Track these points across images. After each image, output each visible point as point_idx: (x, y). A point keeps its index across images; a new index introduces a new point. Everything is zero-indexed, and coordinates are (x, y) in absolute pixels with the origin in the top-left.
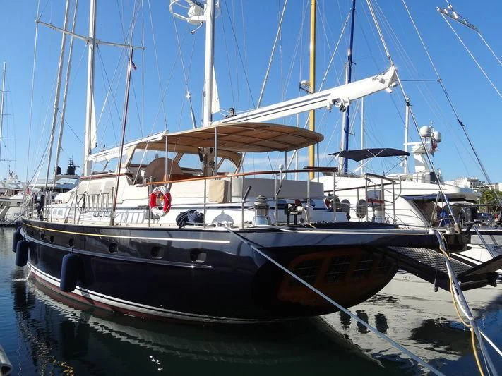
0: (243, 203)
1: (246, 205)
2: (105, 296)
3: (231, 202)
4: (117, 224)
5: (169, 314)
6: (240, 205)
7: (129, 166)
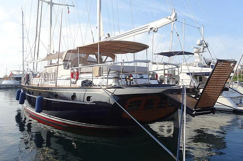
0: (108, 76)
1: (109, 77)
2: (54, 117)
3: (103, 76)
4: (58, 86)
5: (79, 124)
6: (106, 77)
7: (64, 61)
